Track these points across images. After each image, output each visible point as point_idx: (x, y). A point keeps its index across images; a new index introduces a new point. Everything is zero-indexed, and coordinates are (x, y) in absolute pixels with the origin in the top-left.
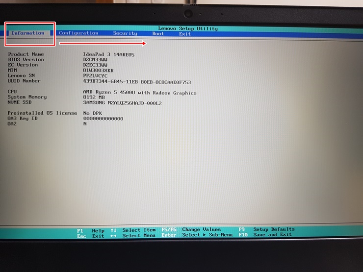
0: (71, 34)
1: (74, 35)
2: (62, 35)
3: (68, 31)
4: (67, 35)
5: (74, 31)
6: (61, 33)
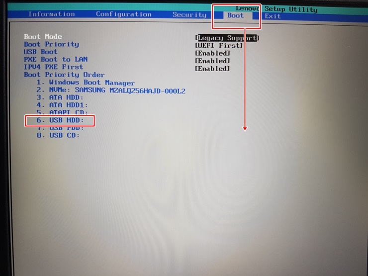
0: (113, 16)
1: (117, 17)
2: (100, 17)
3: (109, 12)
4: (107, 17)
5: (118, 12)
6: (99, 14)
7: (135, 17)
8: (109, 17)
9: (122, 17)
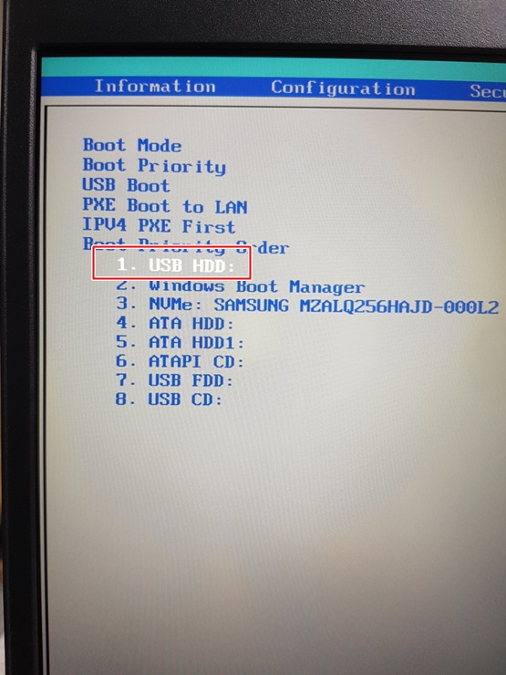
0: (316, 93)
1: (325, 95)
2: (282, 95)
3: (304, 81)
4: (299, 95)
5: (328, 82)
6: (279, 87)
7: (372, 95)
8: (306, 95)
9: (338, 95)
